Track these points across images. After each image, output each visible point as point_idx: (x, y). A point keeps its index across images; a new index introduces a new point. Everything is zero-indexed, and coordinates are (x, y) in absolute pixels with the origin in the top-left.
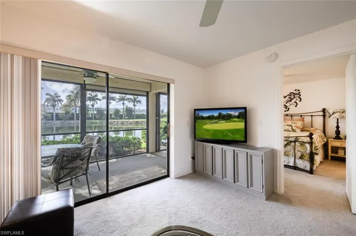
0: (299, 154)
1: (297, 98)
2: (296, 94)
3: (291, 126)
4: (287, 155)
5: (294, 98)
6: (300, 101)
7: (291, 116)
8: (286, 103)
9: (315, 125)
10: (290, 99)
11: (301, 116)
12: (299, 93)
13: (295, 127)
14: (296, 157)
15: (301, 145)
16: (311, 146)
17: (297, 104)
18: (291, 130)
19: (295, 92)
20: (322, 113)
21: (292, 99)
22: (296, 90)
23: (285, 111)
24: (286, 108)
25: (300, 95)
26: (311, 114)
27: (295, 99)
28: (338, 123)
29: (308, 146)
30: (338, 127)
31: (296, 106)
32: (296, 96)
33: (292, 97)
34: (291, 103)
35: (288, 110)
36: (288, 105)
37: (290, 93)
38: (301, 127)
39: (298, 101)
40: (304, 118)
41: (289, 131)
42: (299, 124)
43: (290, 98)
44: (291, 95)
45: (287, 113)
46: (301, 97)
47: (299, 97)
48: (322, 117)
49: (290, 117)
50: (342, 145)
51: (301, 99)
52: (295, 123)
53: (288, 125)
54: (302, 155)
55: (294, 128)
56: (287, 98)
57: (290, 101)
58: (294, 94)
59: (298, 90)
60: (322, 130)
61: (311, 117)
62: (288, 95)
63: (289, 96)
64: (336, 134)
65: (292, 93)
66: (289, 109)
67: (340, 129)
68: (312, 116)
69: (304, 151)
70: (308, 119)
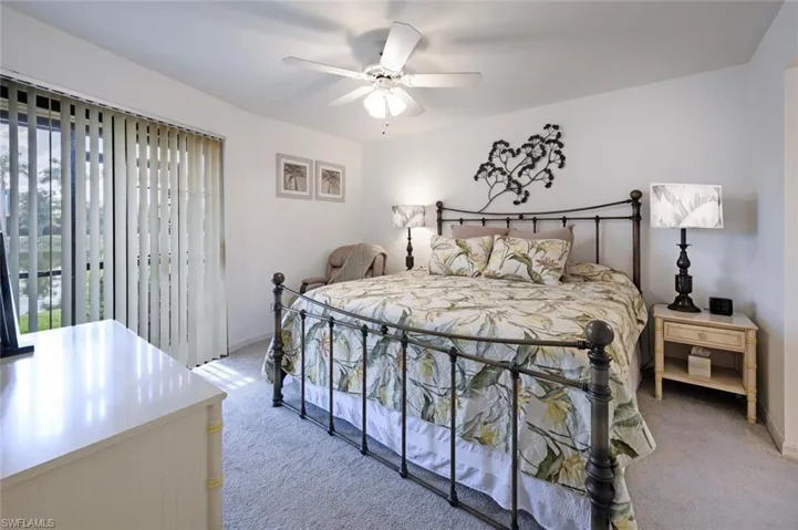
0: (534, 450)
1: (553, 155)
2: (549, 142)
3: (525, 259)
4: (482, 442)
5: (544, 154)
6: (561, 166)
7: (535, 220)
8: (520, 174)
9: (607, 252)
10: (529, 161)
11: (564, 220)
12: (559, 135)
13: (541, 263)
14: (523, 465)
15: (549, 390)
16: (600, 414)
17: (551, 177)
18: (527, 276)
19: (544, 134)
20: (628, 210)
21: (536, 160)
22: (548, 126)
23: (516, 203)
24: (519, 193)
25: (561, 145)
26: (593, 214)
27: (544, 161)
28: (683, 246)
29: (583, 403)
30: (684, 263)
31: (548, 185)
32: (548, 147)
33: (537, 152)
34: (533, 173)
35: (524, 200)
36: (524, 180)
37: (532, 138)
38: (561, 264)
39: (554, 167)
40: (571, 228)
41: (520, 279)
42: (555, 251)
43: (529, 155)
44: (532, 146)
45: (522, 208)
46: (564, 151)
47: (558, 152)
48: (629, 224)
49: (531, 224)
50: (702, 336)
51: (563, 158)
52: (538, 250)
53: (514, 257)
54: (552, 457)
55: (536, 268)
56: (522, 156)
57: (531, 167)
58: (542, 140)
59: (556, 127)
60: (631, 273)
61: (594, 222)
62: (525, 146)
63: (529, 149)
64: (677, 289)
65: (537, 137)
66: (527, 194)
67: (690, 271)
68: (597, 219)
69: (560, 429)
70: (584, 231)
